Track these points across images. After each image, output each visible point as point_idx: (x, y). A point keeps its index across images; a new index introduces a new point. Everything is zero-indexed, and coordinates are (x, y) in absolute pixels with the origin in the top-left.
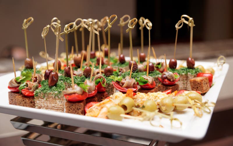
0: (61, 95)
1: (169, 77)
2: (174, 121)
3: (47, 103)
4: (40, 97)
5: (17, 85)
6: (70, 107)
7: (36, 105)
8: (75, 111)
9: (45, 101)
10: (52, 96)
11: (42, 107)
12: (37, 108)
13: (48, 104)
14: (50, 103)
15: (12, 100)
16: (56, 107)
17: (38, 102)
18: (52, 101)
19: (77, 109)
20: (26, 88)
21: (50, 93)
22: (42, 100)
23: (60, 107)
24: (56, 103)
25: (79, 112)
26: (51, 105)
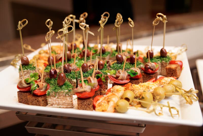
0: (71, 93)
1: (152, 68)
2: (172, 109)
3: (58, 100)
4: (51, 96)
5: (26, 86)
6: (82, 104)
7: (48, 103)
8: (87, 106)
9: (57, 99)
10: (62, 94)
11: (54, 104)
12: (49, 106)
13: (60, 101)
14: (61, 100)
15: (22, 98)
16: (67, 103)
17: (50, 100)
18: (63, 98)
19: (88, 104)
20: (37, 88)
21: (61, 92)
22: (54, 98)
23: (70, 102)
24: (67, 100)
25: (90, 107)
26: (62, 102)
